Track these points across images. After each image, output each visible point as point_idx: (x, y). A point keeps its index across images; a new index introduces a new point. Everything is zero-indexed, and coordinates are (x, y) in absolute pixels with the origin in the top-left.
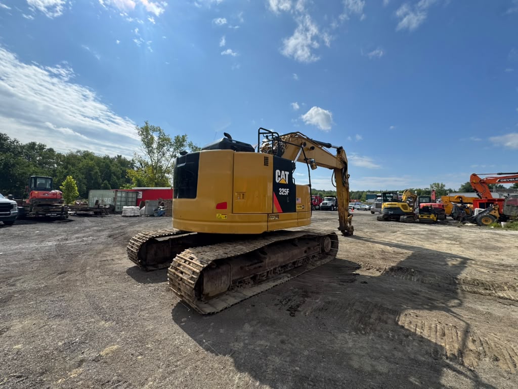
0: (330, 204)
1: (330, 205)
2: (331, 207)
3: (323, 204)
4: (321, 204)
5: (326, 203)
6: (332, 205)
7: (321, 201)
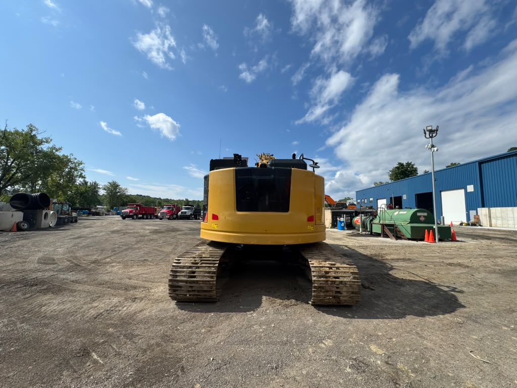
0: (189, 212)
1: (189, 214)
2: (190, 216)
3: (182, 213)
4: (180, 213)
5: (186, 212)
6: (191, 214)
7: (179, 210)
